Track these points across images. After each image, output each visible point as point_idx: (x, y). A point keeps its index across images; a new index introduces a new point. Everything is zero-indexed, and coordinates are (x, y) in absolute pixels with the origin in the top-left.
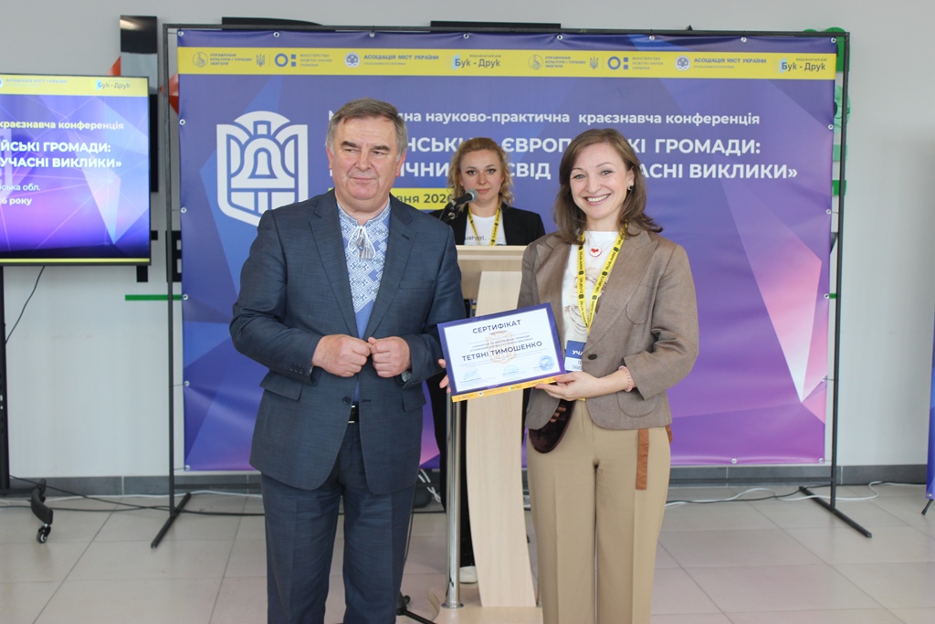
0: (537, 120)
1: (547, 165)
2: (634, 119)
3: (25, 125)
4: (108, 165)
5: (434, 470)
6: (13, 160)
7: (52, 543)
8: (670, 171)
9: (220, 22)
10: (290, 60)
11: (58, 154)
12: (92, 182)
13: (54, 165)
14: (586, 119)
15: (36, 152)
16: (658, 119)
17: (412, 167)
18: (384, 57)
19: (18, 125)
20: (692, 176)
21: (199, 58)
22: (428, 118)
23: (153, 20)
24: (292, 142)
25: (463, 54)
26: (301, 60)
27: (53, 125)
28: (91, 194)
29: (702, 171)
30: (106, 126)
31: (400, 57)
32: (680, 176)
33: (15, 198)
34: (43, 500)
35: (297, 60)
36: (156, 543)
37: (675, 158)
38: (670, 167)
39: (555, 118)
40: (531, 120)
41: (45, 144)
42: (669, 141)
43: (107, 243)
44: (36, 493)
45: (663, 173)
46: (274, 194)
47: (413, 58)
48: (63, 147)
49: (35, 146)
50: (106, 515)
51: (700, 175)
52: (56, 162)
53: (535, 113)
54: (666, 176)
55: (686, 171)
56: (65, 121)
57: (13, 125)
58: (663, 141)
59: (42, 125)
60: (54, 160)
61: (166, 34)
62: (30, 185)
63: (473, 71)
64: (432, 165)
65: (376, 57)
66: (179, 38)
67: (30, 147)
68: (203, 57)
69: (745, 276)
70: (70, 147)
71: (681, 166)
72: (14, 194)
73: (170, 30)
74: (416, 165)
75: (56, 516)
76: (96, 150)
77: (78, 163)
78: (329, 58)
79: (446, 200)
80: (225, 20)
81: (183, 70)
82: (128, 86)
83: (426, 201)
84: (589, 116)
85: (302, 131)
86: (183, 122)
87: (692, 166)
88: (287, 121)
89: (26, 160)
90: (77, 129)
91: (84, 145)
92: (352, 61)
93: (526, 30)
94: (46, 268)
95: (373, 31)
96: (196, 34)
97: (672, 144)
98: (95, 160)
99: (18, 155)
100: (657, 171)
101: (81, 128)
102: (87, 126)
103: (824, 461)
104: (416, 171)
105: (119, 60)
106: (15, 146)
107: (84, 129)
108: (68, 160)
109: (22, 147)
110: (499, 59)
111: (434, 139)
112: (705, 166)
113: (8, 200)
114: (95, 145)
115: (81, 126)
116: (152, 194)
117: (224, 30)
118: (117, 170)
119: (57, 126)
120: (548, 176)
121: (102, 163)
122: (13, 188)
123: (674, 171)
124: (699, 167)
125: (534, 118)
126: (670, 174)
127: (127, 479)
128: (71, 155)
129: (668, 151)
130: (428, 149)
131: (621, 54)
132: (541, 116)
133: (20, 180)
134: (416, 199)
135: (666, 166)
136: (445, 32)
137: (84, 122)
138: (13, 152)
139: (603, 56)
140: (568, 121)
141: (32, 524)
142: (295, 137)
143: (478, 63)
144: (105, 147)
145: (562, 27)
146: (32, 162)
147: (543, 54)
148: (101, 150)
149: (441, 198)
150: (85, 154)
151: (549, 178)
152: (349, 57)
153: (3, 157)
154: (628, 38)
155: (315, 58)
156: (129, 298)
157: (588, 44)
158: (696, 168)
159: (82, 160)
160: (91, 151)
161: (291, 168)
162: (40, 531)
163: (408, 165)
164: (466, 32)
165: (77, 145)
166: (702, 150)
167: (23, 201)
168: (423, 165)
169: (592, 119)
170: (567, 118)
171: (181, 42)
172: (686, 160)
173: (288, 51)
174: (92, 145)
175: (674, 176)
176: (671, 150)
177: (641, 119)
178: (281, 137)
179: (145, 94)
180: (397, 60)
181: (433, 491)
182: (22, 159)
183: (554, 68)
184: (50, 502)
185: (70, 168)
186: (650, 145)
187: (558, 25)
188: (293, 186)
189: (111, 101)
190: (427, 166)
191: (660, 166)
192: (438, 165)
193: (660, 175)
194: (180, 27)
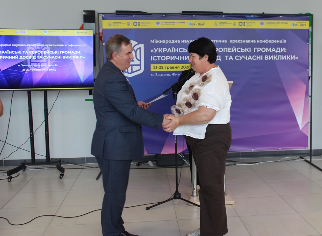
0: (216, 42)
1: (220, 56)
2: (247, 42)
3: (54, 45)
4: (81, 58)
5: (185, 154)
6: (50, 57)
7: (64, 179)
8: (259, 58)
9: (115, 12)
10: (138, 24)
11: (64, 55)
12: (75, 63)
13: (63, 58)
14: (232, 41)
15: (58, 54)
16: (255, 41)
17: (177, 57)
18: (168, 23)
19: (52, 45)
20: (265, 59)
21: (109, 23)
22: (182, 41)
23: (94, 12)
24: (139, 50)
25: (193, 21)
26: (142, 24)
27: (63, 45)
28: (75, 67)
29: (269, 57)
30: (80, 45)
31: (173, 23)
32: (262, 59)
33: (51, 69)
34: (61, 165)
35: (140, 24)
36: (98, 178)
37: (260, 53)
38: (259, 56)
39: (222, 41)
40: (215, 42)
41: (60, 51)
42: (258, 48)
43: (80, 83)
44: (58, 163)
45: (256, 58)
46: (133, 66)
47: (177, 23)
48: (66, 52)
49: (57, 52)
50: (81, 170)
51: (268, 59)
52: (64, 57)
53: (216, 40)
54: (257, 59)
55: (264, 58)
56: (67, 44)
57: (50, 45)
58: (256, 48)
59: (59, 45)
60: (63, 56)
61: (98, 16)
62: (56, 65)
63: (196, 27)
64: (183, 56)
65: (165, 23)
66: (103, 17)
67: (56, 52)
68: (110, 23)
69: (283, 91)
70: (68, 52)
71: (262, 56)
72: (51, 68)
73: (100, 15)
74: (178, 56)
75: (66, 170)
76: (77, 53)
77: (71, 57)
78: (150, 23)
79: (188, 68)
80: (117, 11)
81: (104, 27)
82: (87, 33)
83: (182, 68)
84: (233, 41)
85: (142, 46)
86: (104, 44)
87: (265, 56)
88: (138, 43)
89: (54, 57)
90: (71, 46)
91: (73, 51)
92: (158, 24)
93: (213, 14)
94: (61, 91)
95: (164, 15)
96: (108, 16)
97: (259, 49)
98: (76, 56)
99: (52, 55)
100: (255, 58)
101: (72, 46)
102: (74, 45)
103: (308, 148)
104: (178, 58)
105: (83, 25)
106: (51, 52)
107: (73, 46)
108: (68, 56)
109: (53, 53)
110: (204, 23)
111: (184, 48)
112: (270, 56)
113: (49, 69)
114: (76, 51)
115: (72, 45)
116: (95, 67)
117: (116, 15)
118: (83, 59)
119: (64, 46)
120: (220, 59)
121: (79, 57)
122: (50, 65)
123: (260, 58)
124: (268, 56)
125: (215, 41)
126: (259, 59)
127: (87, 158)
128: (69, 55)
129: (258, 51)
130: (182, 52)
131: (243, 21)
132: (218, 41)
133: (53, 63)
134: (178, 67)
135: (257, 56)
136: (187, 15)
137: (73, 44)
138: (50, 54)
139: (237, 22)
140: (226, 42)
141: (57, 173)
142: (140, 48)
143: (198, 24)
144: (79, 52)
145: (223, 13)
146: (56, 57)
147: (218, 21)
148: (78, 53)
149: (186, 67)
150: (73, 55)
151: (221, 60)
152: (157, 23)
153: (47, 56)
154: (245, 16)
155: (147, 23)
156: (86, 100)
157: (233, 18)
158: (267, 57)
159: (72, 56)
160: (75, 53)
161: (139, 58)
162: (60, 175)
163: (176, 56)
164: (194, 15)
165: (71, 52)
166: (269, 51)
167: (54, 70)
168: (180, 56)
169: (234, 41)
170: (226, 41)
171: (104, 19)
172: (264, 54)
173: (137, 21)
174: (75, 51)
175: (260, 59)
176: (259, 51)
177: (249, 41)
178: (135, 48)
179: (92, 35)
180: (172, 24)
181: (185, 160)
182: (53, 56)
183: (222, 26)
184: (63, 166)
185: (68, 59)
186: (252, 50)
187: (222, 12)
188: (139, 64)
189: (81, 37)
190: (182, 57)
191: (255, 56)
192: (185, 56)
193: (255, 59)
194: (103, 14)
